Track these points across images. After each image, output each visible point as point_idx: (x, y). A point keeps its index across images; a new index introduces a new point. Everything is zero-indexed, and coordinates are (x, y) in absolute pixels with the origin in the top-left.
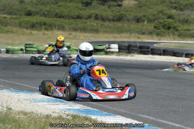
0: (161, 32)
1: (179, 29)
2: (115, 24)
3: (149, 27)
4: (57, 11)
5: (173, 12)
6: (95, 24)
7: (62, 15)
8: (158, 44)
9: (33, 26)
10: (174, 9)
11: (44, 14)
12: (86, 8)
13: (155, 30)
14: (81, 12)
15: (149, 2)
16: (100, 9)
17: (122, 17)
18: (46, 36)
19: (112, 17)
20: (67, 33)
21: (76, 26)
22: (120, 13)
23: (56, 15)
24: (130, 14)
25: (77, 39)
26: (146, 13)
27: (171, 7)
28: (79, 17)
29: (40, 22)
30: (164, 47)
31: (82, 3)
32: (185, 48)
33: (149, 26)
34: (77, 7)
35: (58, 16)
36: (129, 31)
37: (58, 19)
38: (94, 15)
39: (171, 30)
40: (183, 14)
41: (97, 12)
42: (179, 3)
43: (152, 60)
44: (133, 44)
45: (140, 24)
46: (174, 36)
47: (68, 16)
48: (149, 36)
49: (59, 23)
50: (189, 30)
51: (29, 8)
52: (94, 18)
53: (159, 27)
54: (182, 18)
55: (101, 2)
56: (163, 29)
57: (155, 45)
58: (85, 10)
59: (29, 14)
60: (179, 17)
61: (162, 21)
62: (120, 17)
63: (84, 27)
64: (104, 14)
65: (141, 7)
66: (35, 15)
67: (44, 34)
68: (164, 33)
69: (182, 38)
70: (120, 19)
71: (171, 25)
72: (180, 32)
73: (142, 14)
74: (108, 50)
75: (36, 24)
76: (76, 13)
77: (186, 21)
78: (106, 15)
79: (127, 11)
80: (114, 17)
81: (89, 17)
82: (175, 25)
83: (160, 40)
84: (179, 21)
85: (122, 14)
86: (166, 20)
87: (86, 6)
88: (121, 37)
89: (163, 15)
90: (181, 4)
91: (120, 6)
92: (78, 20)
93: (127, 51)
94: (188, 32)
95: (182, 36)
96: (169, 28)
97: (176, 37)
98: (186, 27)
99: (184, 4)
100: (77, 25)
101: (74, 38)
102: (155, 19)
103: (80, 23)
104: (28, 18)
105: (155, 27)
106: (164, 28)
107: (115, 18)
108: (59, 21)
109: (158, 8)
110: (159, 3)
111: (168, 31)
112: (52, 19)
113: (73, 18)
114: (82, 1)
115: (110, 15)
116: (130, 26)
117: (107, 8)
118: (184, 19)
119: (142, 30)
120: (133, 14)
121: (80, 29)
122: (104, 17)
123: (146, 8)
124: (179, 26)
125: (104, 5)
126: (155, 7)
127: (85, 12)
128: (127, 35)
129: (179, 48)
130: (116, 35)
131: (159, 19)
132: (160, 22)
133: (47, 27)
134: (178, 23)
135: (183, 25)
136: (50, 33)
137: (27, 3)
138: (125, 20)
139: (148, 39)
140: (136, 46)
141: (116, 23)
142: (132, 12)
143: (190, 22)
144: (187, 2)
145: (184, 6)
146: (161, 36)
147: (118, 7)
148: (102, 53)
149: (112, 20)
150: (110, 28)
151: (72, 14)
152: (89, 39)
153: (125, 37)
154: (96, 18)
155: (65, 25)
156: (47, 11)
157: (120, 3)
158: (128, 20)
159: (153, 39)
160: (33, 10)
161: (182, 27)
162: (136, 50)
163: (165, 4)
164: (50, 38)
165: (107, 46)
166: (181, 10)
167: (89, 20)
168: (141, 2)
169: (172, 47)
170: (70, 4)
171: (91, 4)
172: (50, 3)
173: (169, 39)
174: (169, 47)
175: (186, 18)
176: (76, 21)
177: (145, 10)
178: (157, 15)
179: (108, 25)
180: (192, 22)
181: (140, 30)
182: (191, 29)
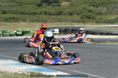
0: (84, 21)
1: (96, 18)
3: (78, 18)
4: (22, 10)
5: (92, 8)
6: (45, 17)
7: (25, 13)
9: (7, 20)
10: (92, 6)
11: (13, 12)
12: (39, 8)
13: (81, 19)
14: (36, 10)
15: (77, 2)
16: (47, 8)
18: (15, 26)
19: (55, 13)
20: (28, 23)
23: (21, 13)
24: (66, 11)
25: (34, 27)
26: (76, 10)
27: (91, 5)
28: (35, 13)
29: (11, 18)
30: (87, 29)
31: (37, 5)
32: (100, 30)
34: (33, 8)
35: (22, 13)
36: (66, 20)
37: (22, 15)
38: (44, 12)
39: (91, 19)
40: (98, 9)
41: (45, 10)
42: (95, 3)
44: (68, 28)
45: (72, 16)
46: (93, 22)
47: (28, 13)
48: (77, 23)
49: (23, 18)
50: (102, 19)
51: (5, 9)
52: (44, 14)
53: (84, 17)
55: (48, 4)
56: (86, 19)
58: (38, 9)
59: (4, 13)
60: (96, 11)
61: (85, 14)
62: (59, 13)
63: (38, 19)
64: (50, 11)
65: (72, 6)
66: (8, 13)
67: (14, 25)
68: (87, 21)
69: (97, 24)
70: (60, 14)
71: (91, 16)
72: (96, 20)
73: (73, 10)
75: (8, 19)
76: (33, 11)
77: (100, 14)
78: (51, 11)
79: (64, 9)
80: (56, 12)
81: (41, 13)
82: (93, 16)
83: (84, 25)
84: (95, 13)
85: (61, 10)
86: (88, 13)
87: (39, 7)
88: (61, 25)
89: (86, 10)
90: (96, 3)
91: (59, 5)
92: (34, 15)
93: (64, 33)
94: (101, 20)
95: (98, 22)
96: (90, 18)
97: (94, 23)
98: (100, 17)
99: (98, 3)
100: (33, 18)
101: (32, 26)
103: (35, 17)
104: (4, 15)
105: (81, 18)
106: (87, 18)
107: (57, 13)
108: (23, 16)
109: (82, 6)
110: (83, 3)
111: (89, 19)
112: (18, 15)
113: (31, 14)
114: (36, 4)
115: (54, 12)
116: (66, 17)
117: (52, 8)
118: (99, 12)
120: (68, 10)
121: (35, 21)
122: (50, 13)
123: (76, 7)
124: (96, 17)
125: (50, 6)
126: (81, 5)
127: (39, 10)
128: (64, 23)
129: (96, 30)
130: (58, 23)
131: (84, 12)
133: (15, 20)
134: (95, 14)
135: (98, 16)
136: (17, 23)
137: (3, 6)
138: (63, 14)
139: (77, 25)
140: (69, 30)
141: (57, 16)
142: (67, 9)
143: (103, 14)
144: (100, 2)
145: (98, 4)
146: (85, 23)
147: (58, 7)
149: (55, 14)
150: (54, 19)
151: (31, 12)
154: (45, 13)
155: (26, 19)
156: (15, 11)
157: (59, 4)
158: (65, 14)
159: (80, 25)
160: (7, 10)
161: (97, 17)
162: (70, 32)
163: (86, 4)
164: (18, 27)
165: (52, 30)
166: (97, 7)
167: (41, 15)
168: (72, 3)
169: (92, 29)
170: (29, 6)
171: (42, 5)
172: (17, 6)
173: (90, 25)
174: (90, 29)
175: (100, 11)
176: (33, 16)
177: (75, 7)
178: (82, 10)
179: (53, 18)
180: (104, 14)
181: (72, 20)
182: (103, 18)
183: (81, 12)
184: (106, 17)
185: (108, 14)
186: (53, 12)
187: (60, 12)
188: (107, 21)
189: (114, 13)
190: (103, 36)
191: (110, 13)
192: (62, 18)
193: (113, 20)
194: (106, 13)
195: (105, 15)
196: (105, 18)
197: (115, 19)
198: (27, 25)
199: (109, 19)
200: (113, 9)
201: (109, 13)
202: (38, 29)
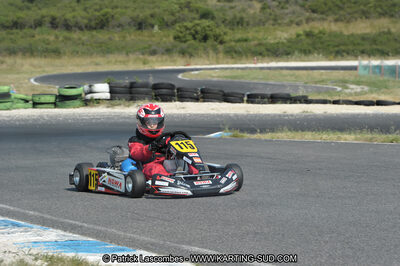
0: (188, 47)
1: (226, 38)
2: (93, 36)
3: (164, 39)
5: (212, 3)
6: (52, 38)
8: (186, 74)
12: (30, 5)
13: (177, 43)
16: (59, 5)
17: (107, 19)
19: (86, 21)
21: (12, 45)
22: (102, 12)
24: (122, 14)
25: (18, 73)
26: (157, 10)
28: (16, 25)
30: (199, 78)
32: (242, 80)
33: (165, 36)
34: (11, 5)
36: (124, 48)
38: (48, 19)
39: (210, 42)
40: (232, 8)
41: (53, 12)
43: (182, 112)
44: (140, 81)
45: (146, 33)
46: (217, 54)
48: (165, 57)
50: (246, 40)
52: (49, 25)
53: (184, 37)
54: (230, 15)
56: (193, 41)
57: (180, 76)
58: (29, 8)
60: (224, 15)
61: (189, 25)
62: (102, 21)
63: (31, 45)
64: (69, 16)
68: (196, 49)
69: (233, 58)
70: (102, 24)
71: (209, 33)
72: (227, 45)
73: (148, 12)
74: (89, 96)
76: (12, 16)
77: (239, 23)
78: (74, 17)
79: (117, 7)
80: (90, 20)
81: (39, 24)
82: (218, 31)
83: (189, 65)
84: (224, 22)
85: (107, 13)
86: (197, 22)
88: (108, 62)
89: (192, 11)
92: (15, 31)
93: (128, 96)
94: (244, 44)
95: (233, 53)
96: (205, 38)
97: (221, 55)
98: (239, 34)
100: (13, 41)
101: (11, 70)
102: (175, 22)
103: (20, 38)
105: (175, 38)
106: (195, 39)
107: (93, 24)
111: (203, 44)
113: (5, 27)
115: (83, 18)
116: (124, 37)
117: (75, 4)
118: (235, 17)
119: (150, 46)
120: (129, 12)
121: (21, 50)
122: (69, 23)
124: (225, 34)
127: (30, 12)
128: (121, 57)
129: (229, 80)
130: (99, 59)
131: (184, 20)
132: (185, 27)
134: (222, 26)
135: (233, 30)
138: (113, 27)
139: (163, 62)
140: (145, 85)
141: (94, 33)
142: (126, 8)
143: (248, 24)
146: (191, 55)
147: (96, 1)
148: (77, 102)
149: (86, 27)
150: (83, 44)
151: (3, 19)
152: (44, 71)
153: (116, 61)
154: (54, 24)
158: (120, 26)
159: (174, 62)
161: (232, 35)
162: (147, 94)
165: (86, 87)
167: (38, 29)
169: (215, 79)
173: (208, 62)
174: (209, 78)
175: (238, 15)
176: (12, 34)
177: (153, 2)
178: (179, 12)
179: (80, 39)
180: (251, 23)
181: (146, 46)
182: (251, 37)
183: (173, 18)
184: (260, 35)
185: (267, 25)
186: (79, 19)
187: (104, 18)
188: (263, 49)
189: (287, 21)
190: (260, 105)
191: (271, 22)
192: (110, 39)
193: (283, 43)
194: (260, 20)
195: (257, 28)
196: (257, 39)
197: (289, 41)
199: (271, 40)
200: (282, 8)
201: (268, 19)
202: (32, 80)
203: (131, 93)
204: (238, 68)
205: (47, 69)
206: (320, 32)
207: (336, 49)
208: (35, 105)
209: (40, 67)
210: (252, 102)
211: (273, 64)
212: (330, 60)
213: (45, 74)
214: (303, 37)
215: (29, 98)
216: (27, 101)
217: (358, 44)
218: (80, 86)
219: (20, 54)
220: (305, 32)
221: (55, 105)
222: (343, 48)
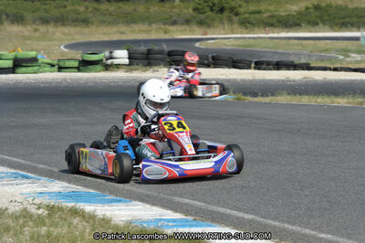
0: (206, 18)
1: (241, 10)
2: (119, 7)
3: (185, 11)
6: (82, 9)
8: (203, 42)
13: (195, 14)
20: (29, 28)
25: (50, 41)
30: (214, 47)
32: (253, 49)
33: (185, 8)
36: (147, 18)
39: (226, 14)
44: (156, 48)
45: (167, 5)
46: (232, 24)
48: (184, 27)
50: (259, 12)
53: (203, 9)
56: (210, 13)
57: (197, 45)
63: (62, 15)
68: (213, 20)
69: (246, 28)
71: (226, 5)
72: (242, 16)
74: (109, 62)
82: (233, 4)
83: (205, 34)
88: (133, 32)
92: (49, 2)
93: (146, 62)
94: (257, 16)
95: (247, 24)
96: (222, 10)
97: (236, 26)
98: (253, 6)
100: (47, 11)
101: (44, 37)
103: (53, 8)
105: (194, 10)
106: (212, 10)
111: (220, 15)
116: (149, 9)
119: (171, 17)
121: (53, 19)
124: (240, 6)
128: (144, 27)
129: (241, 48)
130: (123, 28)
135: (247, 2)
139: (182, 32)
140: (161, 52)
146: (209, 26)
148: (99, 67)
150: (110, 14)
152: (73, 39)
153: (140, 31)
155: (25, 14)
159: (192, 32)
161: (246, 8)
162: (162, 60)
165: (107, 53)
167: (70, 1)
169: (229, 48)
173: (223, 32)
174: (224, 47)
176: (45, 4)
179: (107, 10)
181: (168, 17)
182: (263, 10)
184: (272, 8)
188: (274, 20)
192: (135, 10)
193: (293, 15)
195: (269, 2)
196: (270, 11)
197: (299, 13)
198: (26, 33)
199: (282, 13)
202: (62, 47)
203: (148, 59)
204: (249, 38)
205: (76, 37)
206: (327, 6)
207: (342, 21)
208: (60, 69)
209: (70, 35)
210: (259, 69)
211: (283, 35)
212: (336, 31)
213: (74, 42)
214: (312, 10)
215: (55, 62)
216: (53, 66)
217: (362, 17)
218: (101, 52)
219: (52, 24)
220: (313, 5)
221: (78, 69)
222: (348, 20)
